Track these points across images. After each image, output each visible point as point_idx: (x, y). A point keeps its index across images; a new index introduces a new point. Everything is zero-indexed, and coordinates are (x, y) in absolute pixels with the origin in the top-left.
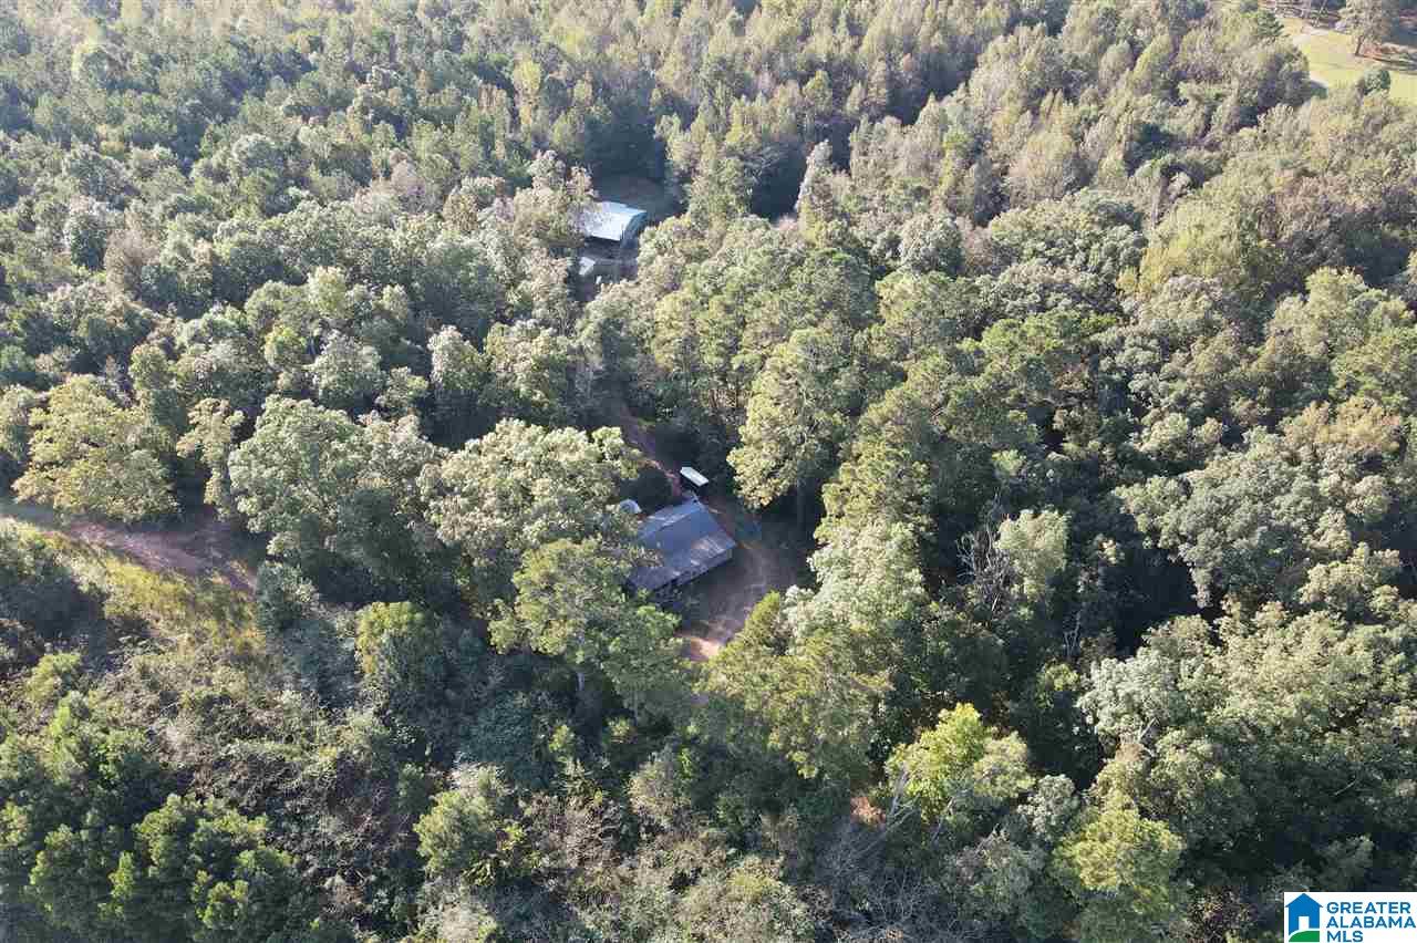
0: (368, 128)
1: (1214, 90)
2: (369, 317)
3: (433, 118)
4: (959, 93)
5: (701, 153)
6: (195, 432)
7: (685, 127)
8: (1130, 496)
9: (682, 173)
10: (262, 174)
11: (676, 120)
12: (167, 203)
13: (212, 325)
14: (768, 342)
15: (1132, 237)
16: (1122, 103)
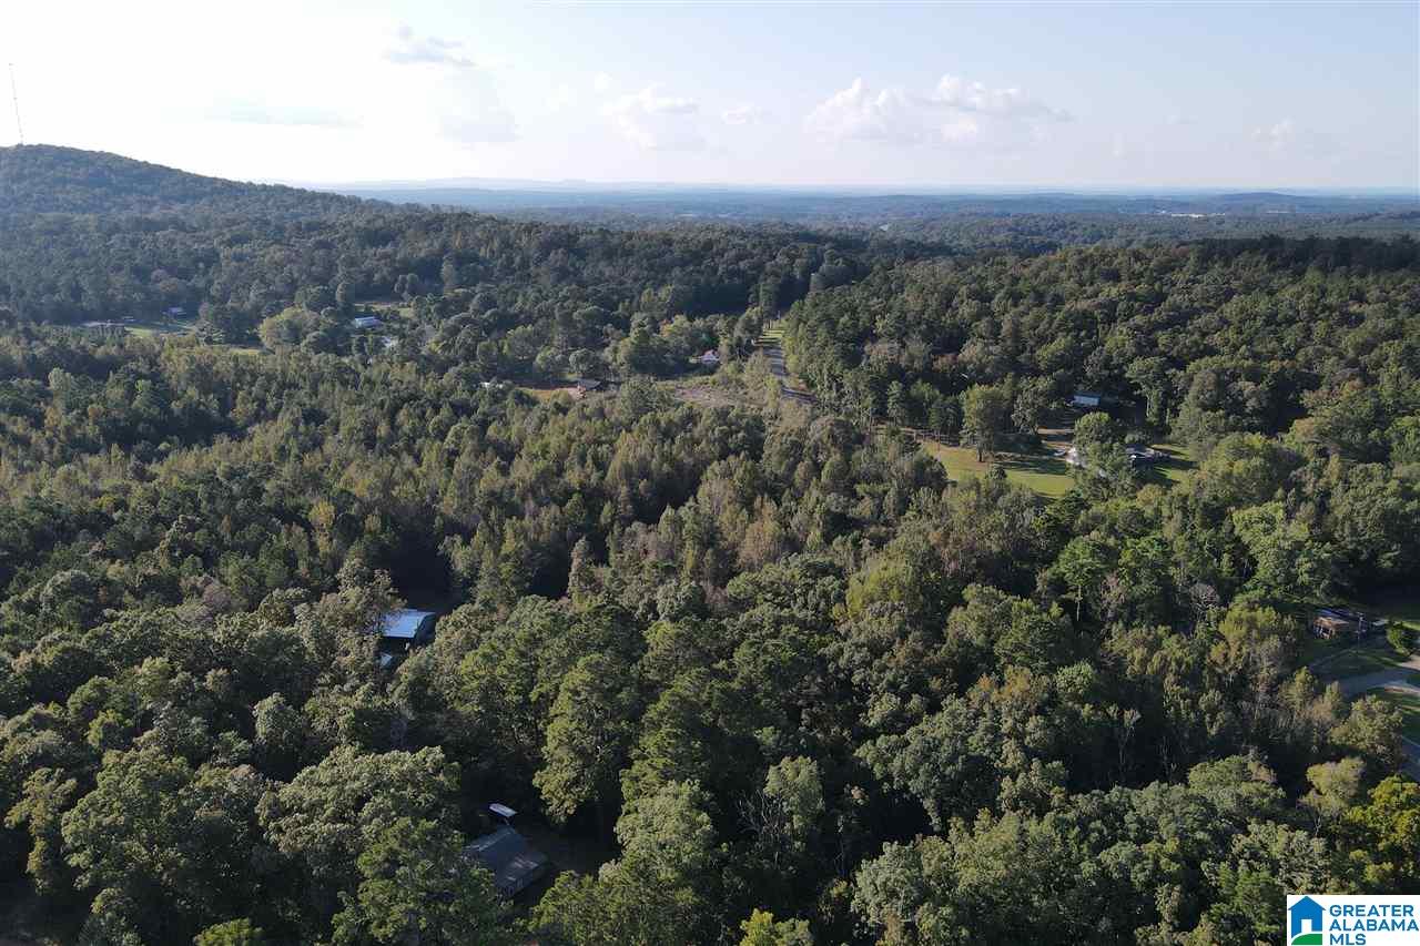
0: (176, 562)
1: (881, 488)
2: (194, 697)
3: (238, 550)
4: (691, 503)
5: (480, 562)
6: (26, 801)
7: (466, 542)
8: (865, 752)
9: (465, 579)
10: (78, 600)
11: (458, 539)
13: (36, 717)
14: (559, 675)
15: (837, 583)
16: (813, 500)
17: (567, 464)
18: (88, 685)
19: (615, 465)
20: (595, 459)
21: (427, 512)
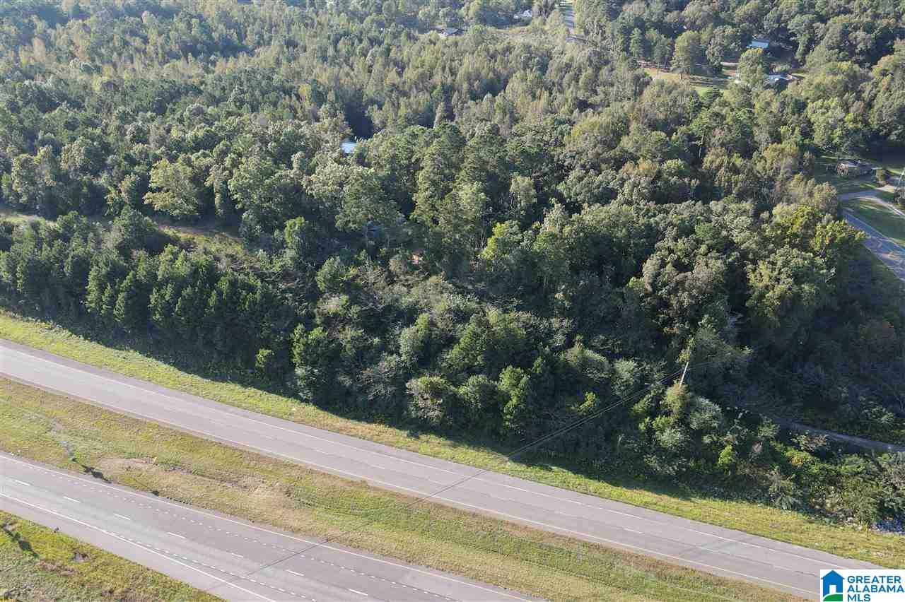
0: (239, 107)
4: (502, 93)
5: (387, 119)
7: (380, 108)
15: (569, 127)
16: (570, 92)
17: (434, 71)
18: (221, 144)
19: (461, 72)
20: (450, 69)
21: (359, 92)
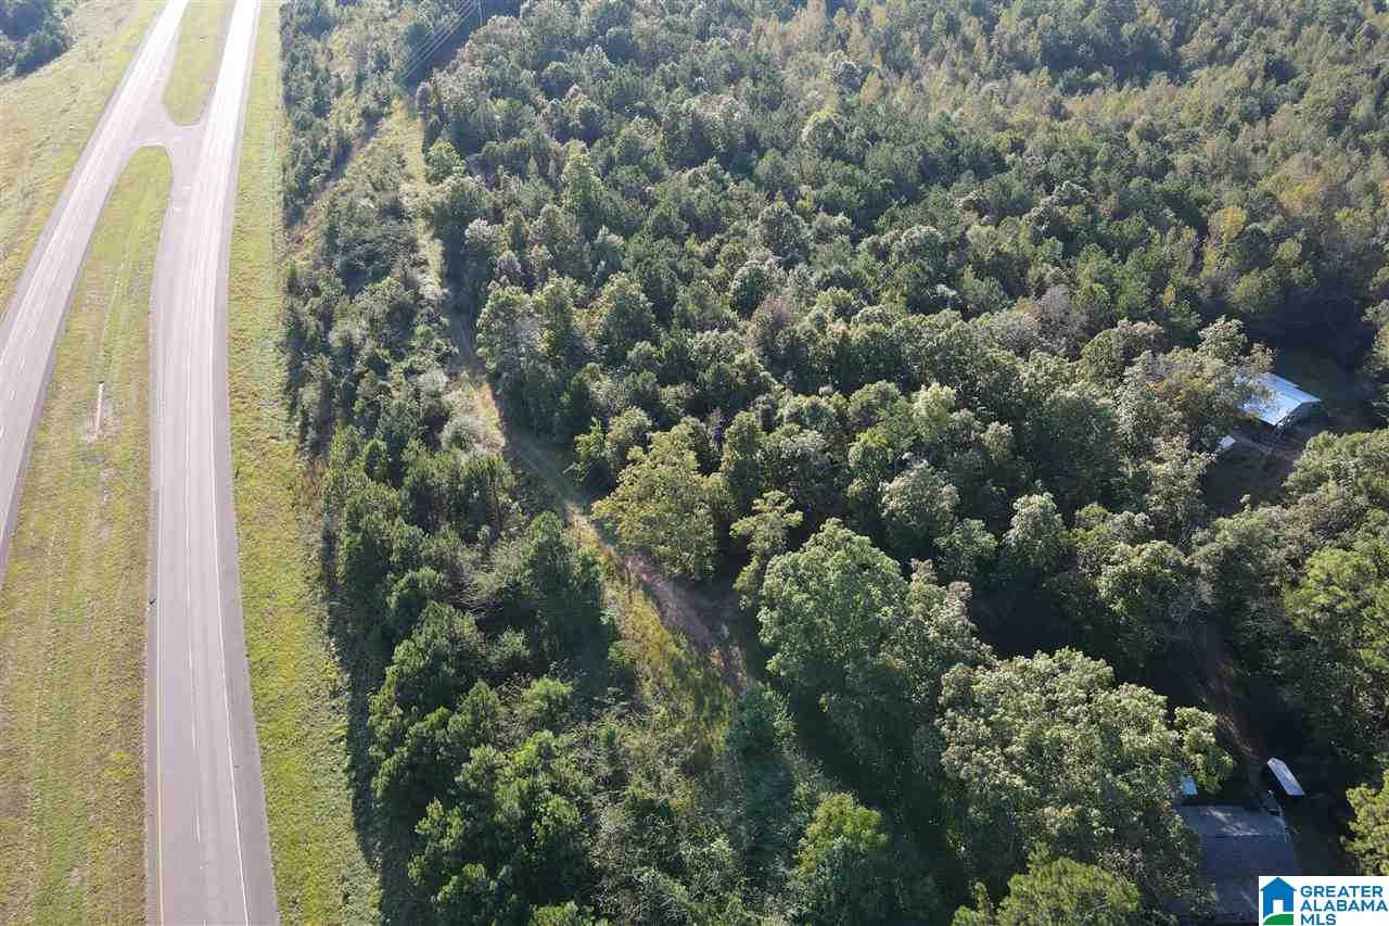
0: (1037, 240)
2: (966, 446)
3: (1107, 245)
6: (752, 519)
10: (920, 266)
12: (827, 272)
13: (815, 407)
18: (874, 388)
